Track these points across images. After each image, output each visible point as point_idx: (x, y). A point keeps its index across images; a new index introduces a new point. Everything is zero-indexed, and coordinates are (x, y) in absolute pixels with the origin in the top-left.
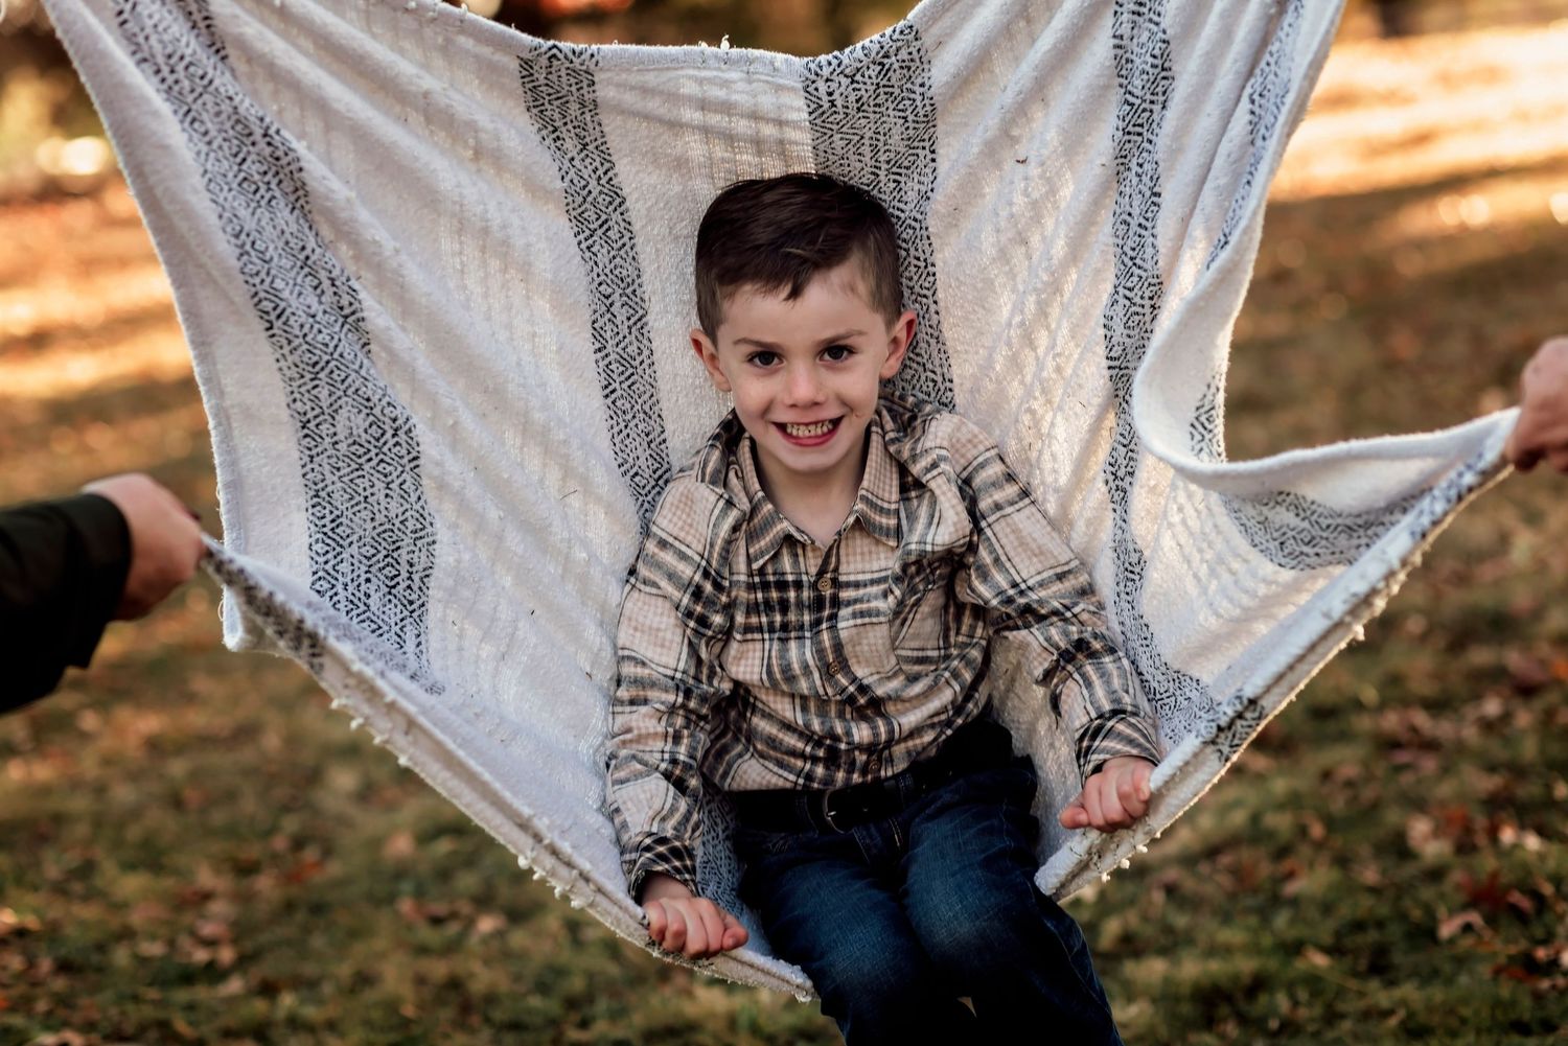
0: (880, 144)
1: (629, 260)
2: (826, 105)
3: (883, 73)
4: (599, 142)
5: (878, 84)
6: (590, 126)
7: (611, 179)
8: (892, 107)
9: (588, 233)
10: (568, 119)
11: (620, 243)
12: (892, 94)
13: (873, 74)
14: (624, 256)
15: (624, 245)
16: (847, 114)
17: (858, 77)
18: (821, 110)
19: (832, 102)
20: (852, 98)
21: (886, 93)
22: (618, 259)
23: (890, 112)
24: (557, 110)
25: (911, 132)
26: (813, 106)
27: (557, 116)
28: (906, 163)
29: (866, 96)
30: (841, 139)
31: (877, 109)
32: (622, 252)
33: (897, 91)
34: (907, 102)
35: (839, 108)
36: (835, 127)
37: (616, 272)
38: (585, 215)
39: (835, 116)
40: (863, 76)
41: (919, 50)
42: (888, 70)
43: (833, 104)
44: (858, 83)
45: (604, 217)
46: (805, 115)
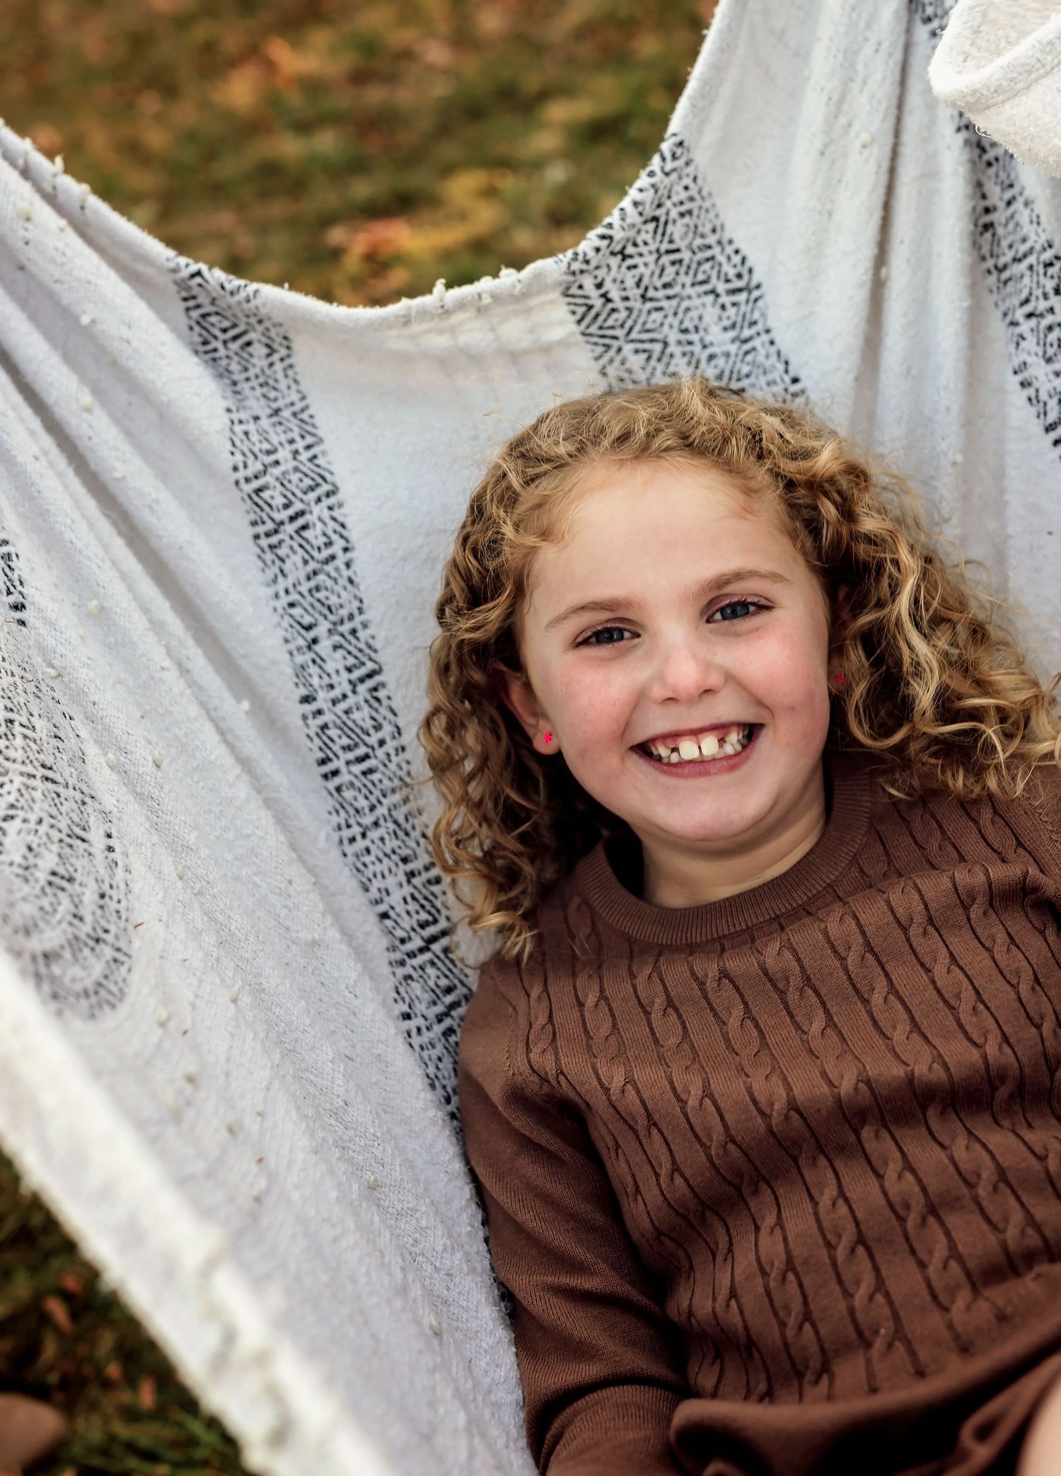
0: (697, 348)
1: (343, 581)
2: (598, 303)
3: (660, 230)
4: (297, 407)
5: (658, 251)
6: (282, 385)
7: (315, 457)
8: (688, 280)
9: (270, 526)
10: (251, 373)
11: (326, 553)
12: (681, 261)
13: (648, 237)
14: (333, 574)
15: (333, 557)
16: (629, 309)
17: (630, 250)
18: (593, 313)
19: (604, 295)
20: (630, 282)
21: (673, 263)
22: (321, 578)
23: (690, 291)
24: (236, 359)
25: (732, 311)
26: (581, 310)
27: (235, 367)
28: (745, 369)
29: (647, 272)
30: (637, 351)
31: (670, 292)
32: (329, 568)
33: (686, 255)
34: (707, 266)
35: (618, 304)
36: (620, 333)
37: (321, 595)
38: (265, 495)
39: (615, 316)
40: (635, 245)
41: (695, 179)
42: (666, 223)
43: (606, 298)
44: (631, 256)
45: (298, 506)
46: (573, 327)
